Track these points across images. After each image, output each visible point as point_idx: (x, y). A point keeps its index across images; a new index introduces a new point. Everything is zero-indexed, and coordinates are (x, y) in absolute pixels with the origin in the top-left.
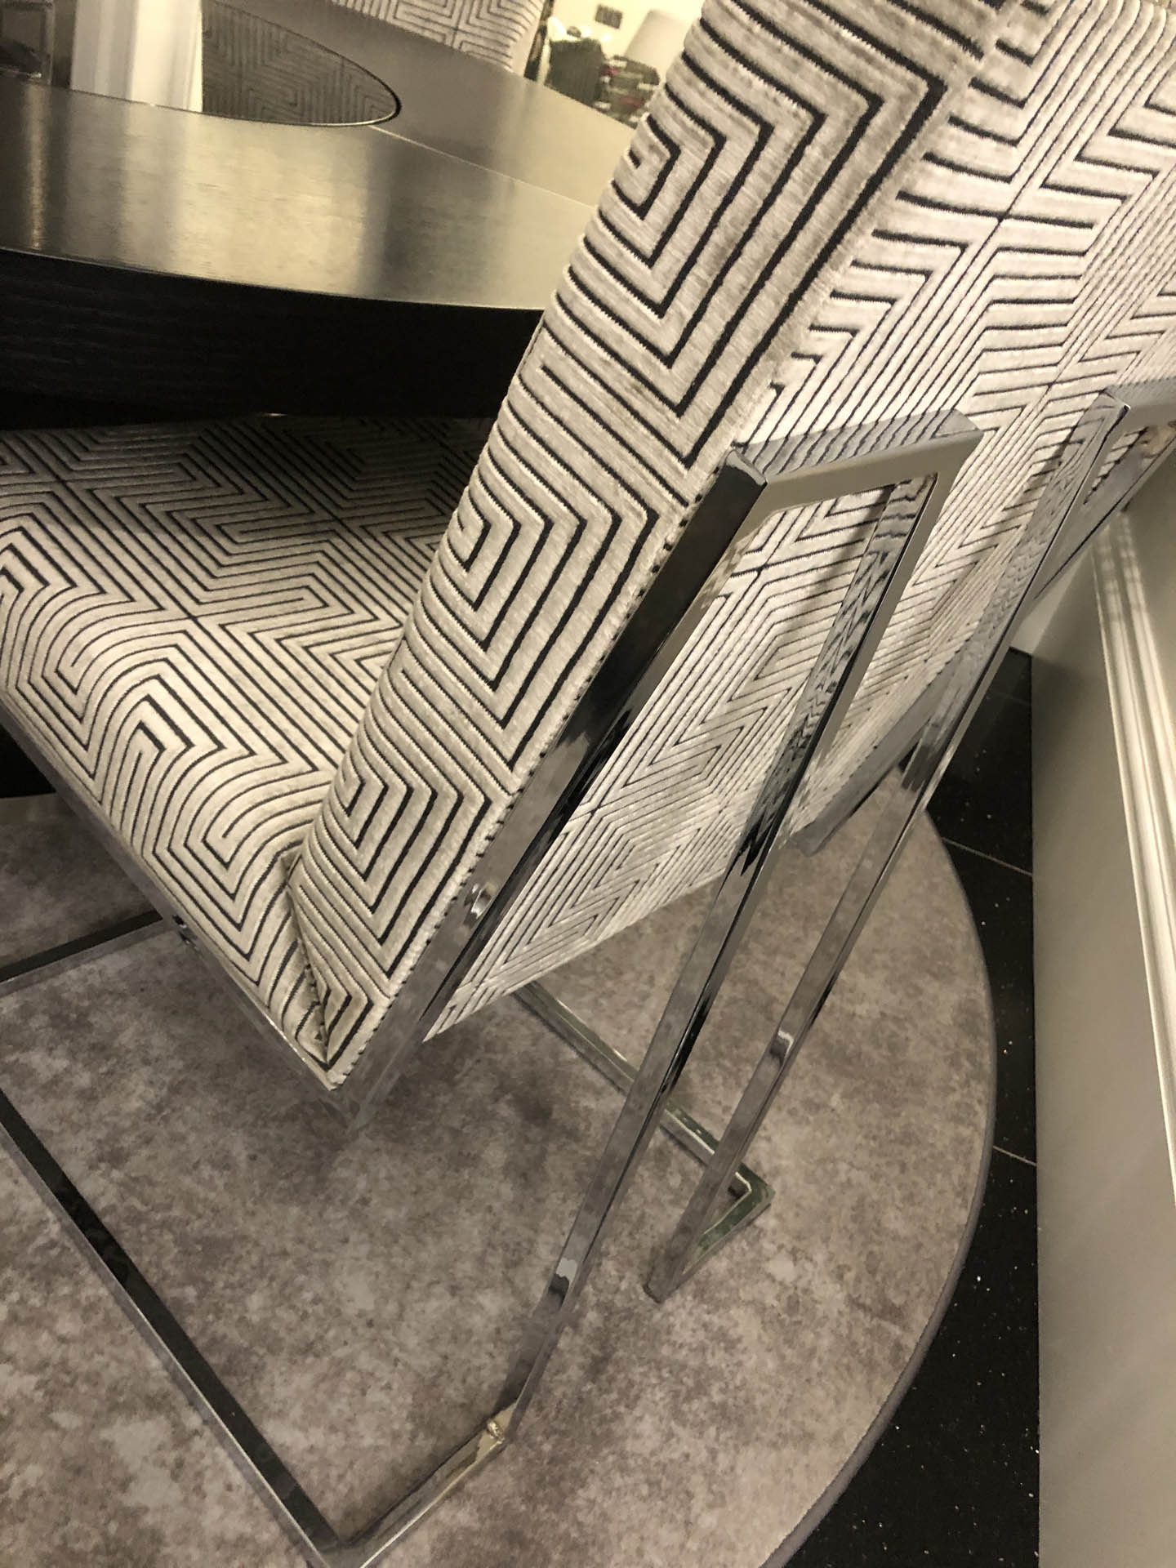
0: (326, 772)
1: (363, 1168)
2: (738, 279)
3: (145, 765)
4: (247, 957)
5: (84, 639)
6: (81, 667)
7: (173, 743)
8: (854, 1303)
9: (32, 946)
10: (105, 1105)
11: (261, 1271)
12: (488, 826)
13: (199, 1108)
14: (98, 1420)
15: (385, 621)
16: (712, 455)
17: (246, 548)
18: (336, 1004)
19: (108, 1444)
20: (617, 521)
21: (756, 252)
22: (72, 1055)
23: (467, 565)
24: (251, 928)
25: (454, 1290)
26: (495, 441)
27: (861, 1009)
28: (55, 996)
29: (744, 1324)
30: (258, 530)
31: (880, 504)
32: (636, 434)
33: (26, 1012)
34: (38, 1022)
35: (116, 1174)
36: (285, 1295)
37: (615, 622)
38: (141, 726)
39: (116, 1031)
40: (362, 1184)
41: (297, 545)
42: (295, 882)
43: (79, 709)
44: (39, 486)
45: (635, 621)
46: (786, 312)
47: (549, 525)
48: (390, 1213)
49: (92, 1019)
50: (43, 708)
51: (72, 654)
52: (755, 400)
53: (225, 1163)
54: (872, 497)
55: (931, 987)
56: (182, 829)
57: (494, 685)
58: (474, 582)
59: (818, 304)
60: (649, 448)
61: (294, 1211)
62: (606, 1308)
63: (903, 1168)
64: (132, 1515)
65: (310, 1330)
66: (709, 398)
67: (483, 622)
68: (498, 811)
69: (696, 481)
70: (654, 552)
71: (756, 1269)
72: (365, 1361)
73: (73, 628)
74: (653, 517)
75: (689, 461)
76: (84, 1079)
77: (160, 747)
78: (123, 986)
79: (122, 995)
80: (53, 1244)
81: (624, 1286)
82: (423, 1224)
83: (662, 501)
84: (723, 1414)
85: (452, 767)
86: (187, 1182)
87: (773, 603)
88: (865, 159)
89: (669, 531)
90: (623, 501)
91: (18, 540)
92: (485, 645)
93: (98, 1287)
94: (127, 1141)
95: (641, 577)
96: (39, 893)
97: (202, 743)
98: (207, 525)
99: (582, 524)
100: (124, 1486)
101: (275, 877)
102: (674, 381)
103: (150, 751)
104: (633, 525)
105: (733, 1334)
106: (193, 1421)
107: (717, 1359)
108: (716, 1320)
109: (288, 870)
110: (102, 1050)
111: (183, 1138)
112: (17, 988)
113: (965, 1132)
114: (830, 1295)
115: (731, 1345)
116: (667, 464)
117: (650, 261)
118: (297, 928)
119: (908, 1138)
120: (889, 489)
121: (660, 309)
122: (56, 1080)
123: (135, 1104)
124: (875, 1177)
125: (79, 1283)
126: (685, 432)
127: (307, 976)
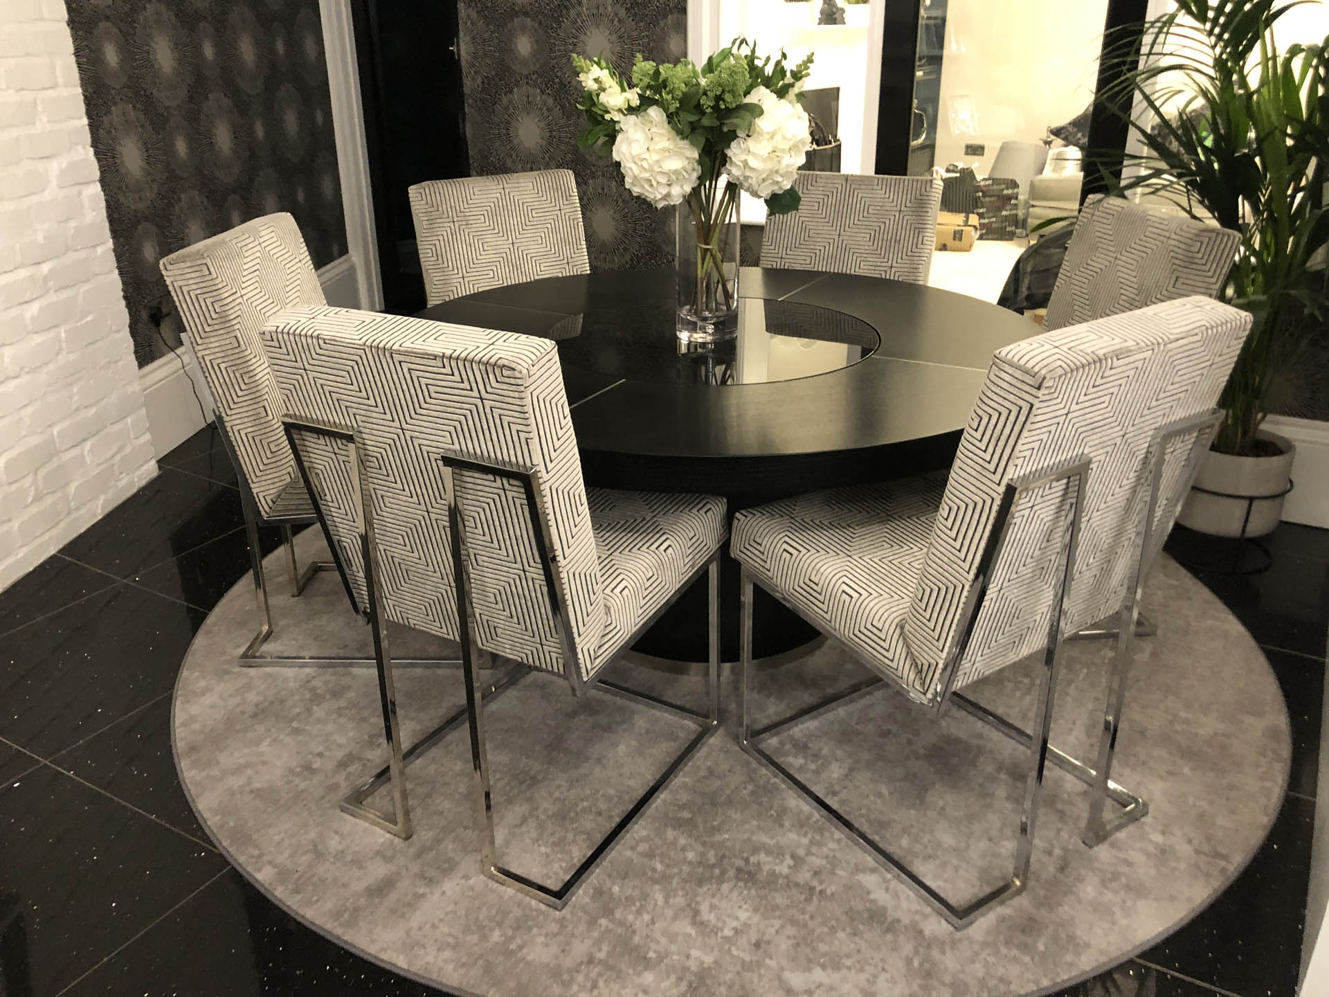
0: (907, 599)
1: (942, 798)
2: (1001, 443)
3: (847, 604)
4: (892, 661)
5: (818, 567)
6: (818, 576)
7: (855, 595)
8: (1197, 852)
9: (776, 719)
10: (824, 775)
11: (904, 830)
12: (965, 593)
13: (862, 777)
14: (852, 874)
15: (915, 549)
16: (1004, 482)
17: (859, 531)
18: (925, 668)
19: (859, 882)
20: (984, 501)
21: (1003, 438)
22: (805, 758)
23: (946, 519)
24: (892, 650)
25: (990, 840)
26: (949, 486)
27: (1202, 731)
28: (792, 738)
29: (1137, 857)
30: (861, 524)
31: (1068, 483)
32: (984, 480)
33: (782, 743)
34: (788, 747)
35: (835, 798)
36: (916, 839)
37: (989, 527)
38: (843, 591)
39: (821, 750)
40: (941, 803)
41: (875, 527)
42: (906, 630)
43: (819, 591)
44: (786, 521)
45: (994, 526)
46: (1013, 450)
47: (967, 505)
48: (957, 814)
49: (810, 745)
50: (805, 594)
51: (814, 572)
52: (1011, 469)
53: (880, 795)
54: (1065, 481)
55: (1249, 720)
56: (863, 622)
57: (959, 551)
58: (949, 524)
59: (1019, 447)
60: (989, 483)
61: (913, 812)
62: (1065, 849)
63: (1228, 799)
64: (874, 902)
65: (929, 851)
66: (1000, 470)
67: (953, 534)
68: (967, 588)
69: (1002, 489)
70: (995, 508)
71: (1143, 837)
72: (955, 862)
73: (813, 564)
74: (993, 499)
75: (999, 485)
76: (813, 767)
77: (851, 597)
78: (817, 733)
79: (818, 736)
80: (818, 821)
81: (1072, 840)
82: (971, 818)
83: (994, 495)
84: (1128, 888)
85: (951, 578)
86: (865, 802)
87: (1042, 516)
88: (1022, 418)
89: (998, 502)
90: (985, 497)
91: (786, 539)
92: (955, 540)
93: (839, 834)
94: (837, 788)
95: (994, 514)
96: (772, 699)
97: (865, 594)
98: (844, 525)
99: (976, 504)
100: (868, 893)
101: (898, 631)
102: (992, 467)
103: (848, 598)
104: (989, 502)
105: (1130, 860)
106: (889, 876)
107: (1124, 869)
108: (1123, 855)
109: (902, 628)
110: (816, 756)
111: (859, 787)
112: (777, 734)
113: (1268, 784)
114: (1185, 849)
115: (1130, 864)
116: (994, 486)
117: (980, 441)
118: (908, 647)
119: (1231, 787)
120: (1069, 478)
121: (985, 451)
122: (801, 767)
123: (835, 775)
124: (1210, 803)
125: (832, 834)
126: (997, 478)
127: (914, 663)
